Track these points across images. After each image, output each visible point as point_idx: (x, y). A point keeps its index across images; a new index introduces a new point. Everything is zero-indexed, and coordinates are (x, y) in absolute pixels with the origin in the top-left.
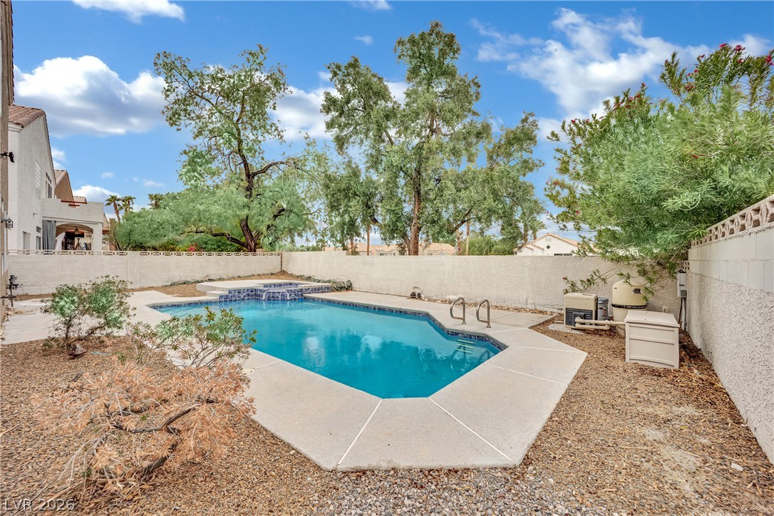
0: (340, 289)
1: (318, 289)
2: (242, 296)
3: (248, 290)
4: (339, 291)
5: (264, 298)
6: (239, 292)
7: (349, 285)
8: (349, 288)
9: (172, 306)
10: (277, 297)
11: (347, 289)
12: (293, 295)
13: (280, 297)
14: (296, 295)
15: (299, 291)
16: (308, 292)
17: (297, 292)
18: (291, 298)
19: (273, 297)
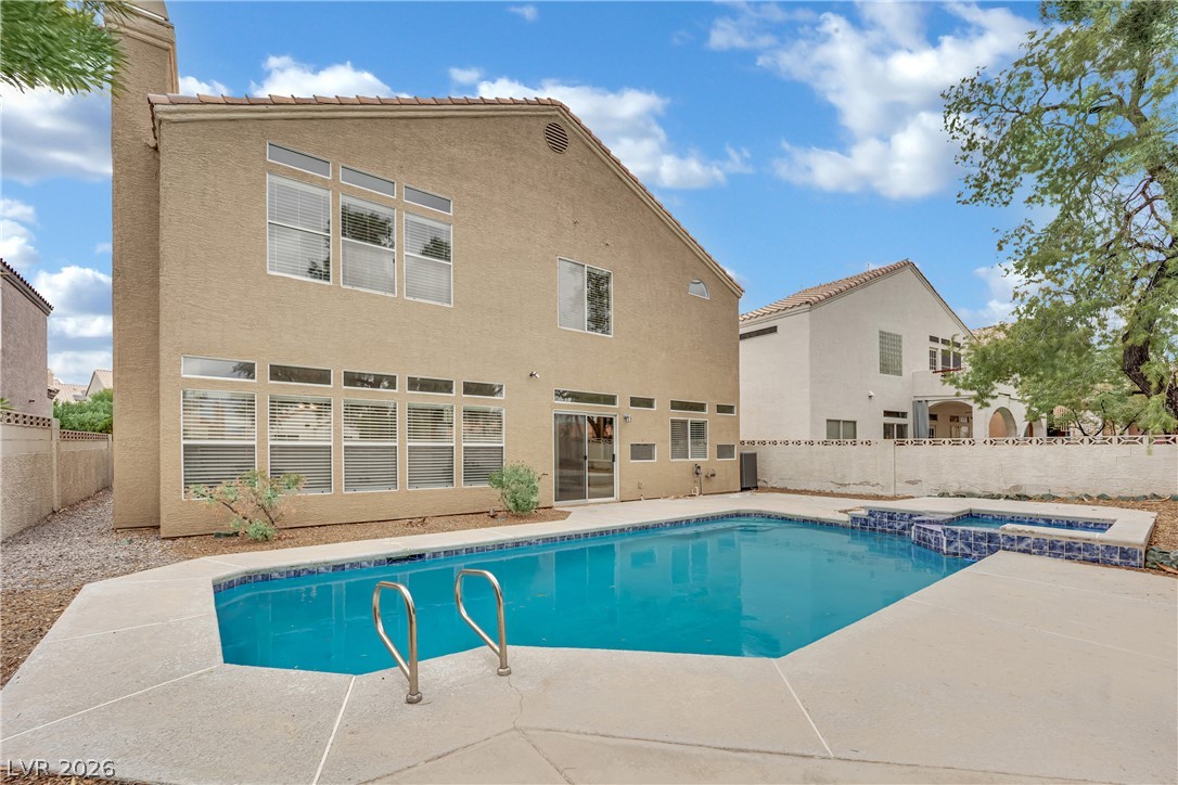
2: (898, 527)
5: (913, 537)
6: (890, 518)
9: (783, 518)
12: (959, 544)
13: (933, 541)
14: (969, 545)
15: (982, 539)
16: (1023, 546)
17: (972, 540)
18: (952, 549)
19: (924, 539)
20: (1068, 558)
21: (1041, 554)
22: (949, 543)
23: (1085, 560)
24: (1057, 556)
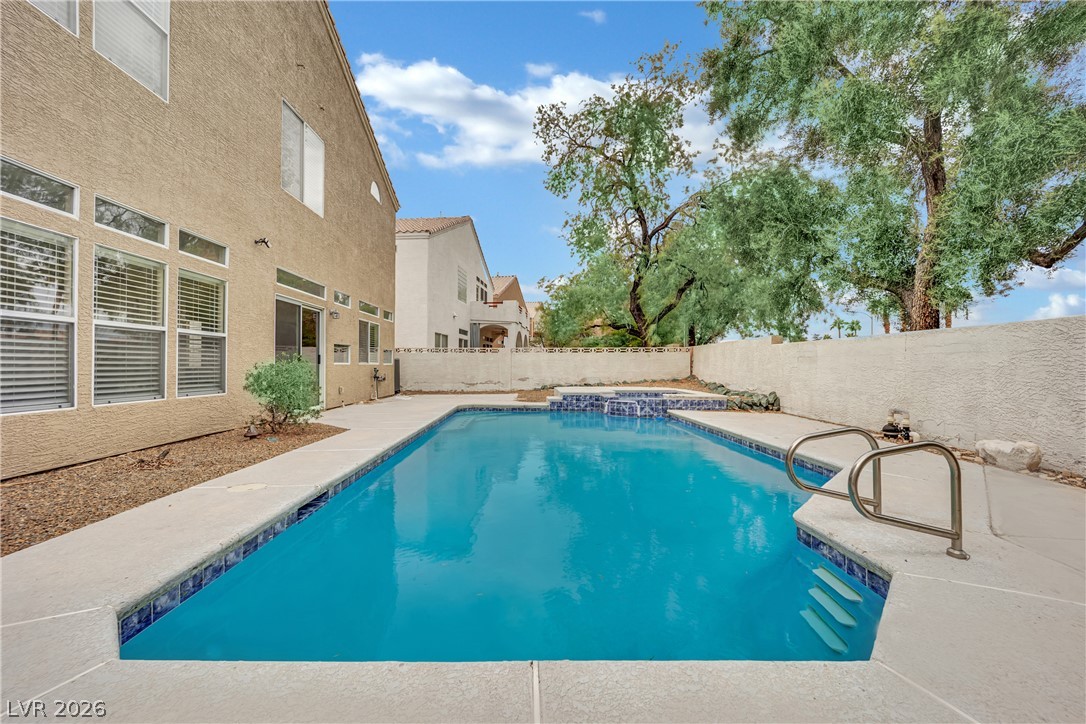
0: (749, 405)
1: (699, 404)
3: (591, 397)
4: (747, 410)
5: (606, 410)
6: (578, 400)
7: (771, 400)
8: (772, 405)
10: (624, 410)
11: (767, 408)
12: (647, 409)
13: (627, 410)
14: (652, 409)
15: (659, 404)
16: (678, 406)
17: (654, 405)
18: (643, 413)
19: (618, 410)
20: (698, 409)
21: (686, 409)
22: (642, 409)
23: (705, 409)
24: (694, 409)
